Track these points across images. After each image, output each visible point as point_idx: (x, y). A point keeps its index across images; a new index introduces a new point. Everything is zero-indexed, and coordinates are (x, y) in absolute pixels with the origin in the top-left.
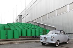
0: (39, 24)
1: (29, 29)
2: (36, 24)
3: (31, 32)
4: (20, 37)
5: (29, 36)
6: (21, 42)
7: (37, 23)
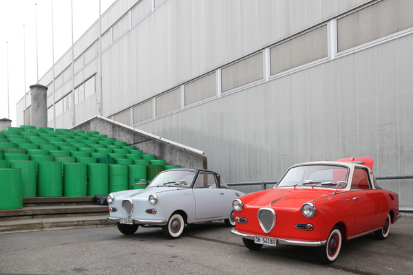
0: (134, 134)
1: (76, 161)
2: (122, 133)
3: (88, 180)
4: (26, 203)
5: (78, 196)
6: (29, 226)
7: (129, 131)
